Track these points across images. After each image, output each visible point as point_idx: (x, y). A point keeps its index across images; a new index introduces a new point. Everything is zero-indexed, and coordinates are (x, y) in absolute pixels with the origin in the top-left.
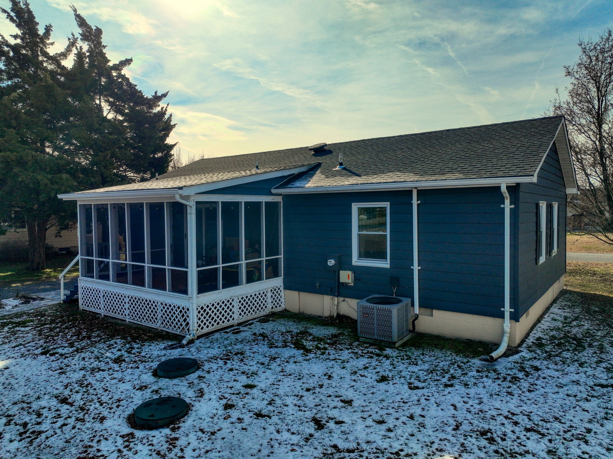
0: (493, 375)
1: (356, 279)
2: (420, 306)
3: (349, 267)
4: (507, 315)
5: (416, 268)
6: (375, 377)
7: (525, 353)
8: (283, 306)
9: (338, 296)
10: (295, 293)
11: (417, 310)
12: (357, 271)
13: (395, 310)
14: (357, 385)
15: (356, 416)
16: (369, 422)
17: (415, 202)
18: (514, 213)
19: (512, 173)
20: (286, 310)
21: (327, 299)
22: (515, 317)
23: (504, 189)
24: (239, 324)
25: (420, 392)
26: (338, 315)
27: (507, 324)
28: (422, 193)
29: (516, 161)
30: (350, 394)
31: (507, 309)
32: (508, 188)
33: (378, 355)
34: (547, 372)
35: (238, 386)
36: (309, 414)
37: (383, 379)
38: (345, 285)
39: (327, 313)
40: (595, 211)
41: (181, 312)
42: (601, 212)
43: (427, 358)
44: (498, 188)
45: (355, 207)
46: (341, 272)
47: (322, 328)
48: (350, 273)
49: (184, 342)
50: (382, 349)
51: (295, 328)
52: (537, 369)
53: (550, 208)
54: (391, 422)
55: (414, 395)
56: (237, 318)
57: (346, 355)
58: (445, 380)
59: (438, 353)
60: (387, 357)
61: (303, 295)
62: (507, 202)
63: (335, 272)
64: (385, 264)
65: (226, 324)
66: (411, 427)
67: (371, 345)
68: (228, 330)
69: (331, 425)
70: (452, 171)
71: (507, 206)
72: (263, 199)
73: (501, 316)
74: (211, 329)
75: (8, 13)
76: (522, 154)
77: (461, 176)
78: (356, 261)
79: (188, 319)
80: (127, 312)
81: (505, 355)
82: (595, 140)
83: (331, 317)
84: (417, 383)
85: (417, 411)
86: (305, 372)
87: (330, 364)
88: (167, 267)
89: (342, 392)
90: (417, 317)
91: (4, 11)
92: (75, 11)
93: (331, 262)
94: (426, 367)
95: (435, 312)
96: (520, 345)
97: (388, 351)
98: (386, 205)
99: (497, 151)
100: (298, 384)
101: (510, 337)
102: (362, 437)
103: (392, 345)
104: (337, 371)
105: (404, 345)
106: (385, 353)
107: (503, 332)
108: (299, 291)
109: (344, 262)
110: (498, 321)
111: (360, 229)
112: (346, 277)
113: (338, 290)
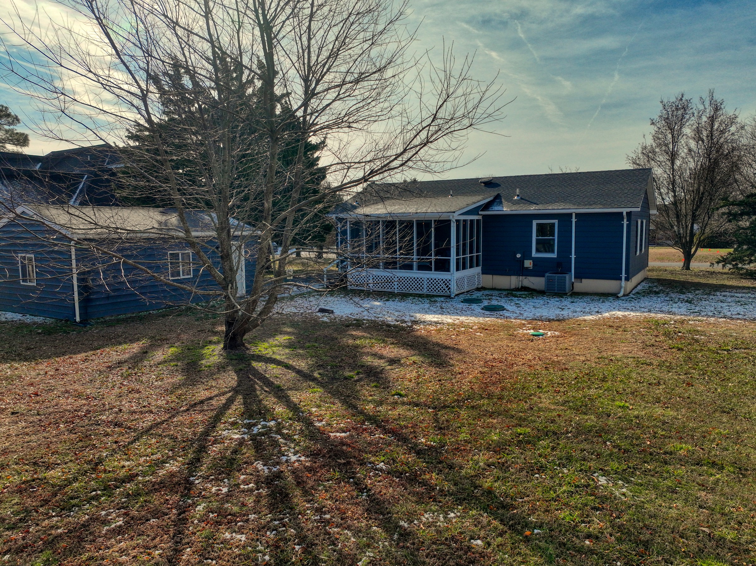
1: (534, 265)
2: (575, 278)
3: (530, 258)
4: (623, 278)
5: (573, 256)
7: (632, 296)
9: (522, 276)
10: (491, 276)
11: (574, 280)
12: (535, 260)
13: (567, 276)
17: (574, 220)
18: (629, 226)
19: (628, 206)
20: (483, 287)
21: (514, 278)
22: (627, 279)
23: (625, 214)
26: (522, 287)
27: (623, 283)
28: (577, 215)
29: (629, 199)
31: (624, 275)
32: (627, 213)
33: (562, 298)
35: (512, 304)
37: (573, 302)
38: (527, 269)
39: (513, 287)
40: (667, 225)
41: (444, 282)
42: (672, 227)
44: (622, 213)
45: (535, 223)
46: (525, 261)
47: (517, 292)
48: (531, 261)
49: (452, 296)
50: (560, 296)
53: (642, 223)
56: (466, 288)
57: (545, 298)
61: (495, 277)
62: (625, 220)
63: (521, 261)
64: (554, 255)
67: (554, 295)
70: (595, 203)
71: (625, 222)
72: (475, 217)
73: (620, 279)
76: (632, 195)
77: (601, 206)
78: (534, 254)
79: (450, 286)
80: (396, 287)
81: (623, 296)
82: (669, 173)
83: (517, 289)
90: (574, 283)
93: (518, 256)
95: (583, 280)
96: (630, 293)
97: (565, 297)
98: (556, 222)
99: (617, 191)
101: (625, 290)
104: (549, 301)
107: (621, 287)
108: (493, 275)
109: (527, 255)
110: (618, 282)
111: (537, 236)
112: (528, 264)
113: (523, 272)
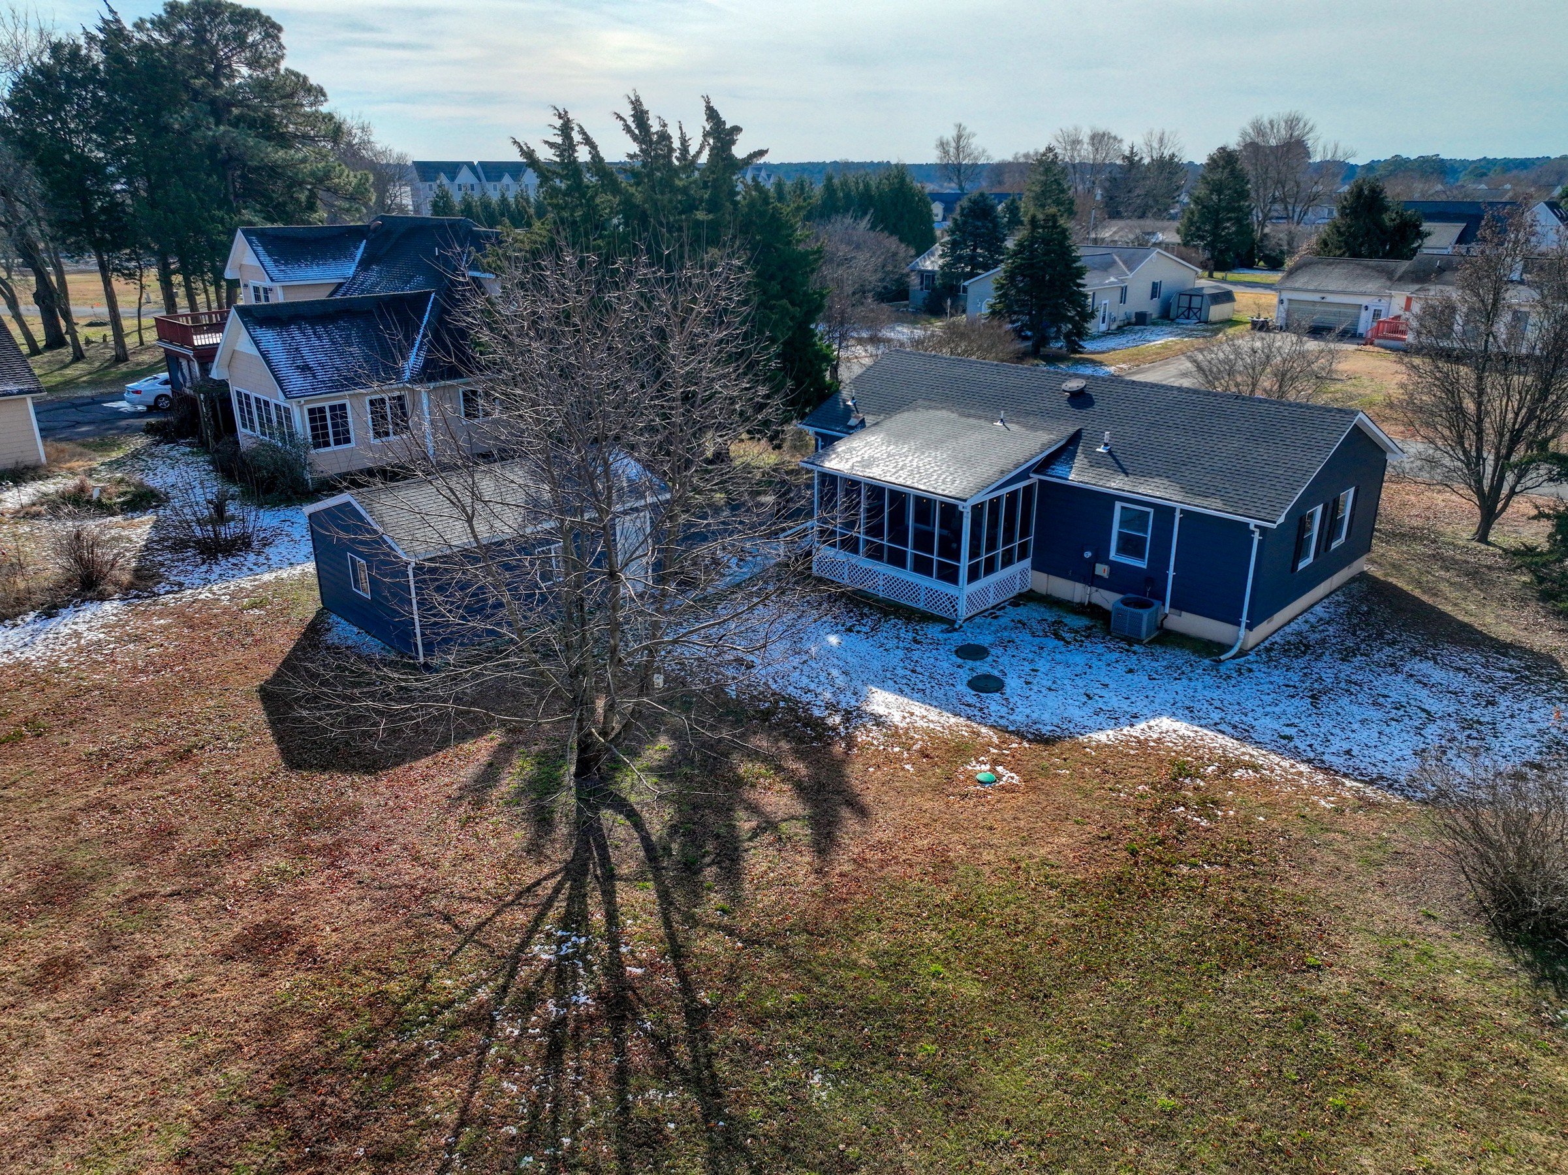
0: (1215, 673)
1: (1111, 573)
2: (1171, 606)
3: (1105, 560)
4: (1243, 625)
5: (1171, 573)
6: (1125, 669)
7: (1251, 657)
8: (1029, 586)
9: (1091, 585)
10: (1044, 576)
11: (1167, 609)
12: (1114, 566)
13: (1145, 614)
14: (1111, 674)
15: (1111, 694)
16: (1120, 698)
17: (1177, 519)
19: (1262, 513)
20: (1031, 590)
21: (1079, 587)
22: (1250, 627)
23: (1254, 527)
24: (993, 608)
25: (1155, 682)
26: (1090, 603)
27: (1243, 631)
28: (1182, 511)
29: (1273, 494)
30: (1106, 680)
31: (1244, 620)
32: (1257, 526)
33: (1127, 651)
34: (1257, 674)
35: (1027, 669)
36: (1082, 691)
37: (1131, 671)
38: (1099, 577)
39: (1077, 600)
41: (949, 598)
43: (1167, 656)
44: (1249, 525)
45: (1118, 505)
46: (1097, 565)
47: (1075, 617)
48: (1106, 567)
49: (957, 626)
50: (1130, 645)
51: (1051, 616)
52: (1250, 670)
53: (1336, 501)
54: (1133, 699)
55: (1151, 684)
56: (992, 602)
57: (1100, 648)
58: (1176, 675)
59: (1178, 652)
60: (1135, 653)
61: (1051, 577)
62: (1255, 536)
63: (1091, 564)
64: (1142, 564)
65: (984, 608)
66: (1146, 702)
67: (1122, 640)
68: (986, 614)
69: (1096, 697)
73: (1239, 624)
74: (973, 613)
75: (625, 121)
76: (1284, 484)
77: (1221, 505)
78: (1113, 555)
79: (957, 607)
81: (1234, 657)
83: (1081, 604)
84: (1155, 676)
85: (1151, 694)
86: (1070, 662)
87: (1089, 656)
88: (935, 557)
89: (1101, 678)
90: (1166, 616)
91: (619, 117)
92: (708, 102)
93: (1088, 555)
94: (1165, 663)
95: (1184, 613)
96: (1251, 649)
97: (1136, 648)
98: (1151, 510)
99: (1266, 468)
100: (1068, 670)
101: (1242, 643)
102: (1116, 705)
103: (1139, 642)
104: (1095, 662)
105: (1150, 643)
106: (1134, 648)
107: (1238, 639)
108: (1049, 573)
109: (1101, 555)
110: (1236, 628)
111: (1121, 527)
112: (1102, 570)
113: (1092, 580)
